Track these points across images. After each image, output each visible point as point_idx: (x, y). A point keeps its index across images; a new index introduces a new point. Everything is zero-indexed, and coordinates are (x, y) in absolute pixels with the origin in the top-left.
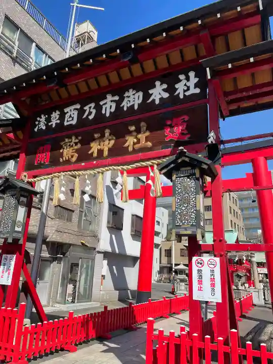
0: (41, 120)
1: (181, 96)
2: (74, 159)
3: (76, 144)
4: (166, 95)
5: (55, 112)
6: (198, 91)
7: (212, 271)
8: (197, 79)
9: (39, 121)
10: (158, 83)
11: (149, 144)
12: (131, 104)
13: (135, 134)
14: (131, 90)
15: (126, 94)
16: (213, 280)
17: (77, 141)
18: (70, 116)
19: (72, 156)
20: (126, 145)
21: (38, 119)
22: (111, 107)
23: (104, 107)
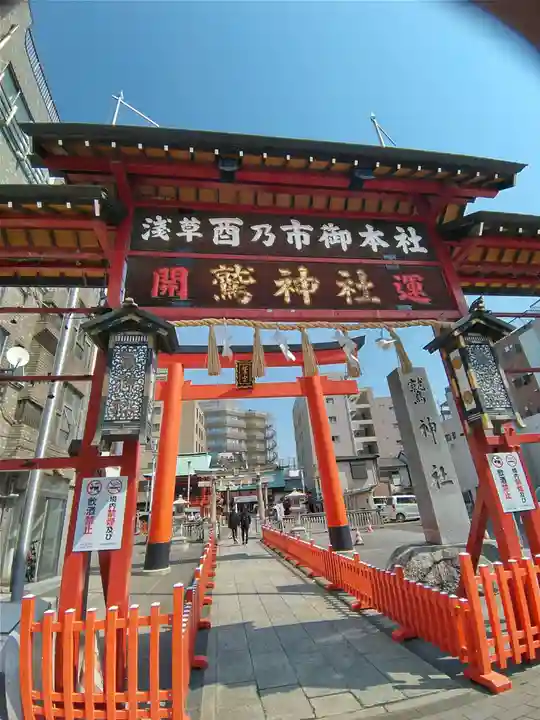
0: (155, 223)
1: (406, 251)
2: (246, 300)
3: (245, 277)
4: (385, 245)
5: (190, 219)
6: (424, 250)
7: (514, 470)
8: (420, 238)
9: (152, 226)
10: (369, 228)
11: (376, 300)
12: (336, 241)
13: (350, 282)
14: (331, 225)
15: (325, 228)
16: (518, 482)
17: (246, 273)
18: (225, 233)
19: (242, 296)
20: (342, 294)
21: (149, 220)
22: (302, 238)
23: (290, 235)
